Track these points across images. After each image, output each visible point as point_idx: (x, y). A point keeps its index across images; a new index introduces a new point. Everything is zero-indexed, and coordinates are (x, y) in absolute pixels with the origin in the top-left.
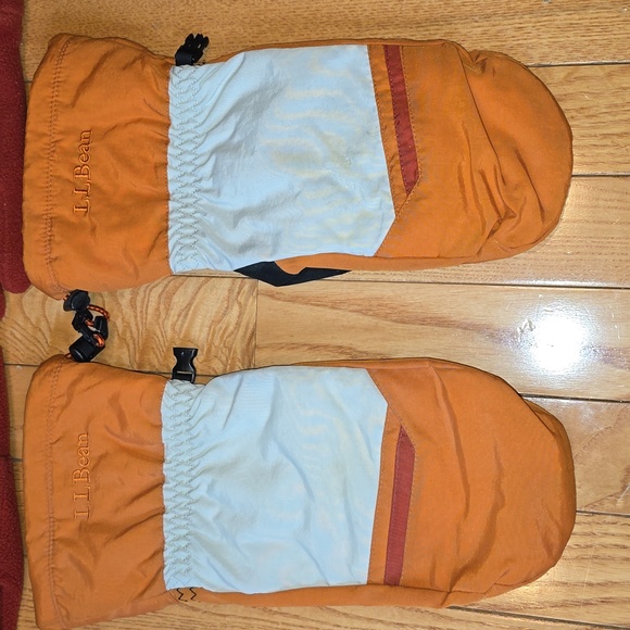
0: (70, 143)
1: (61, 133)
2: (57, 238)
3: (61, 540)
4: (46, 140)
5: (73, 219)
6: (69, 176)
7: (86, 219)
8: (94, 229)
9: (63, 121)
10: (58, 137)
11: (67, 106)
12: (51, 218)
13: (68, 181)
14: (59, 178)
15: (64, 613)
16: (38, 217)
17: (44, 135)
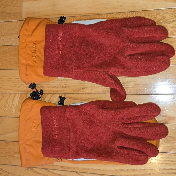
0: (31, 45)
1: (28, 42)
2: (28, 69)
3: (28, 145)
4: (24, 44)
5: (32, 64)
6: (30, 53)
7: (35, 64)
8: (37, 67)
9: (29, 39)
10: (27, 43)
11: (30, 35)
12: (26, 64)
13: (30, 54)
14: (28, 54)
15: (28, 163)
16: (23, 64)
17: (24, 43)
